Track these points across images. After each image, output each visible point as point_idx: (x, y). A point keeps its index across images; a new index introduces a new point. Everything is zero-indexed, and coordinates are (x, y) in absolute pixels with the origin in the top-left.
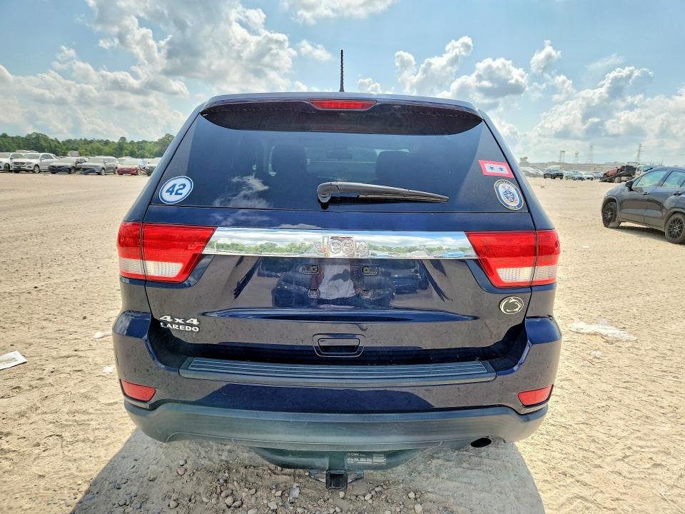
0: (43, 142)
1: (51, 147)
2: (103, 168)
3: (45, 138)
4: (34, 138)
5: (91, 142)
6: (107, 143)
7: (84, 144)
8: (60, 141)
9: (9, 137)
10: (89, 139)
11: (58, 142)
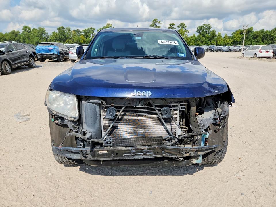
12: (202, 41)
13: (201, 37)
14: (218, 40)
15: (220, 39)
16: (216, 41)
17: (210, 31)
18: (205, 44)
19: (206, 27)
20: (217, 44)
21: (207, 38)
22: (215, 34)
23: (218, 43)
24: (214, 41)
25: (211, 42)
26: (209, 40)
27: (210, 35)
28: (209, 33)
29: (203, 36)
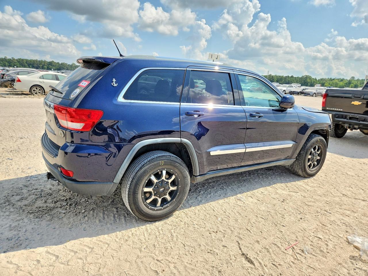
0: (308, 80)
1: (311, 82)
2: (315, 93)
3: (310, 78)
4: (305, 78)
5: (334, 79)
6: (342, 80)
7: (329, 81)
8: (317, 79)
9: (294, 77)
10: (333, 78)
11: (316, 80)
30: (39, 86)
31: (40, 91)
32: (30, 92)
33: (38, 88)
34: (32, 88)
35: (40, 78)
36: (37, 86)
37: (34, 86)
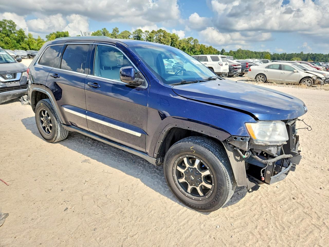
12: (7, 42)
13: (4, 37)
14: (30, 43)
15: (32, 42)
16: (28, 45)
17: (15, 30)
18: (12, 47)
19: (8, 24)
20: (29, 47)
21: (15, 39)
22: (23, 34)
23: (32, 47)
24: (25, 44)
25: (20, 45)
26: (17, 42)
27: (16, 35)
28: (15, 33)
29: (6, 36)
30: (263, 75)
31: (262, 79)
32: (255, 79)
33: (262, 76)
34: (258, 76)
35: (266, 68)
36: (262, 74)
37: (259, 75)
